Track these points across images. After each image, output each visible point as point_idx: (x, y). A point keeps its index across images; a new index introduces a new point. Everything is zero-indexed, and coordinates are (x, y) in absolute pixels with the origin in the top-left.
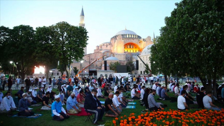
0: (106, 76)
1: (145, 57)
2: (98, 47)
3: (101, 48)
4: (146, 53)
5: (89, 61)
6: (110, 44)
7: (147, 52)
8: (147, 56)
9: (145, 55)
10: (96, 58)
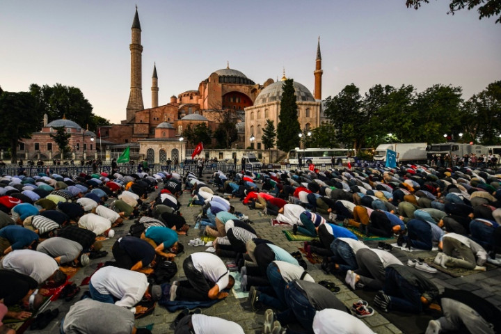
0: (163, 152)
1: (264, 109)
2: (174, 98)
3: (181, 100)
4: (264, 100)
5: (150, 121)
6: (198, 93)
7: (268, 99)
8: (267, 107)
9: (264, 104)
10: (165, 117)
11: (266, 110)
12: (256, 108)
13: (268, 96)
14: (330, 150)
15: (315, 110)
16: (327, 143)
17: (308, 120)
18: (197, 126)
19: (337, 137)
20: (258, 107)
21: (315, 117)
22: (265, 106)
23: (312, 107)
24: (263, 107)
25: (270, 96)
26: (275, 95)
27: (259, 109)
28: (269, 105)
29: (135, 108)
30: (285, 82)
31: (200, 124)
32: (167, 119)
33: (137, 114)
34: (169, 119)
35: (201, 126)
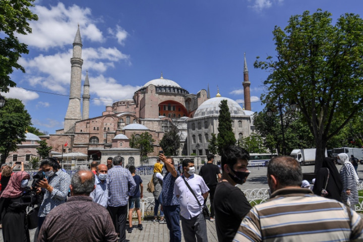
5: (90, 131)
6: (133, 102)
8: (206, 120)
10: (105, 126)
11: (205, 122)
13: (206, 111)
14: (258, 154)
15: (246, 122)
16: (256, 149)
17: (240, 130)
18: (141, 136)
19: (264, 144)
20: (198, 120)
21: (245, 128)
22: (204, 119)
23: (243, 120)
25: (208, 110)
26: (212, 110)
27: (200, 121)
28: (207, 118)
29: (73, 118)
30: (222, 102)
31: (143, 134)
32: (107, 129)
33: (77, 124)
34: (109, 128)
35: (144, 135)
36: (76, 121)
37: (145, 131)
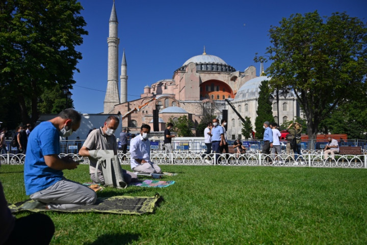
4: (244, 95)
7: (247, 94)
8: (247, 103)
9: (244, 100)
10: (143, 110)
11: (246, 105)
12: (236, 103)
13: (248, 92)
15: (292, 104)
17: (285, 113)
18: (179, 119)
20: (238, 102)
21: (292, 110)
22: (245, 101)
23: (288, 102)
24: (243, 102)
25: (250, 91)
26: (254, 91)
27: (240, 104)
28: (248, 100)
29: (112, 101)
30: (262, 82)
31: (181, 117)
32: (145, 112)
33: (116, 107)
34: (147, 112)
35: (182, 119)
36: (115, 104)
37: (183, 114)
